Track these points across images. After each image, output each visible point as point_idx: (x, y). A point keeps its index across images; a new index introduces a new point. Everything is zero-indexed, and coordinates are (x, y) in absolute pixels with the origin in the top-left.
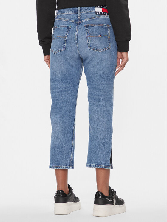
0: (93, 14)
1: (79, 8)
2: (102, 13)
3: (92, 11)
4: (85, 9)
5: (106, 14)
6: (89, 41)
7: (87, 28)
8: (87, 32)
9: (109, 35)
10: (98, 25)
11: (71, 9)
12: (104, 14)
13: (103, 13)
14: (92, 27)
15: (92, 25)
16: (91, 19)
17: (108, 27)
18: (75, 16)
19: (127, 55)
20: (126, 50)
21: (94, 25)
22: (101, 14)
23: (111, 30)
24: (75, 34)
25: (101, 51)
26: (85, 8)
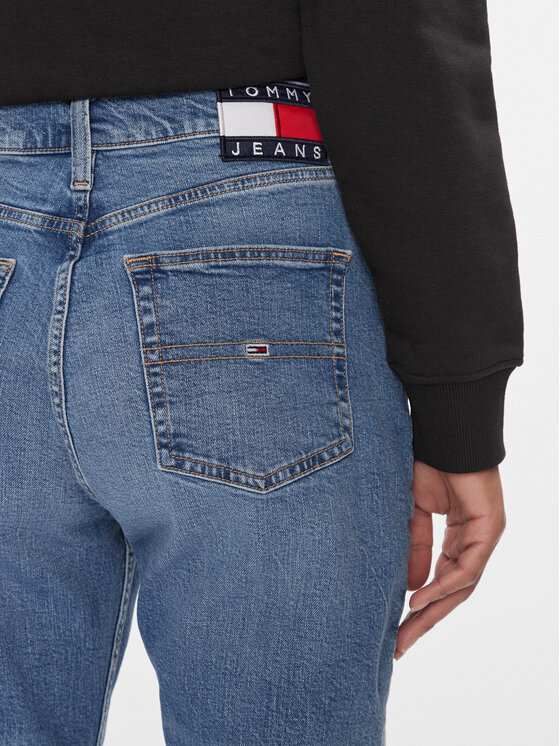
0: (198, 161)
1: (82, 107)
2: (279, 149)
3: (194, 130)
4: (135, 117)
5: (309, 152)
6: (160, 405)
7: (146, 290)
8: (147, 319)
9: (338, 333)
10: (243, 255)
11: (17, 114)
12: (291, 158)
13: (288, 146)
14: (190, 279)
15: (185, 258)
16: (186, 199)
17: (329, 270)
18: (46, 178)
19: (496, 496)
20: (485, 452)
21: (206, 256)
22: (268, 156)
23: (356, 290)
24: (45, 332)
25: (268, 484)
26: (135, 107)
